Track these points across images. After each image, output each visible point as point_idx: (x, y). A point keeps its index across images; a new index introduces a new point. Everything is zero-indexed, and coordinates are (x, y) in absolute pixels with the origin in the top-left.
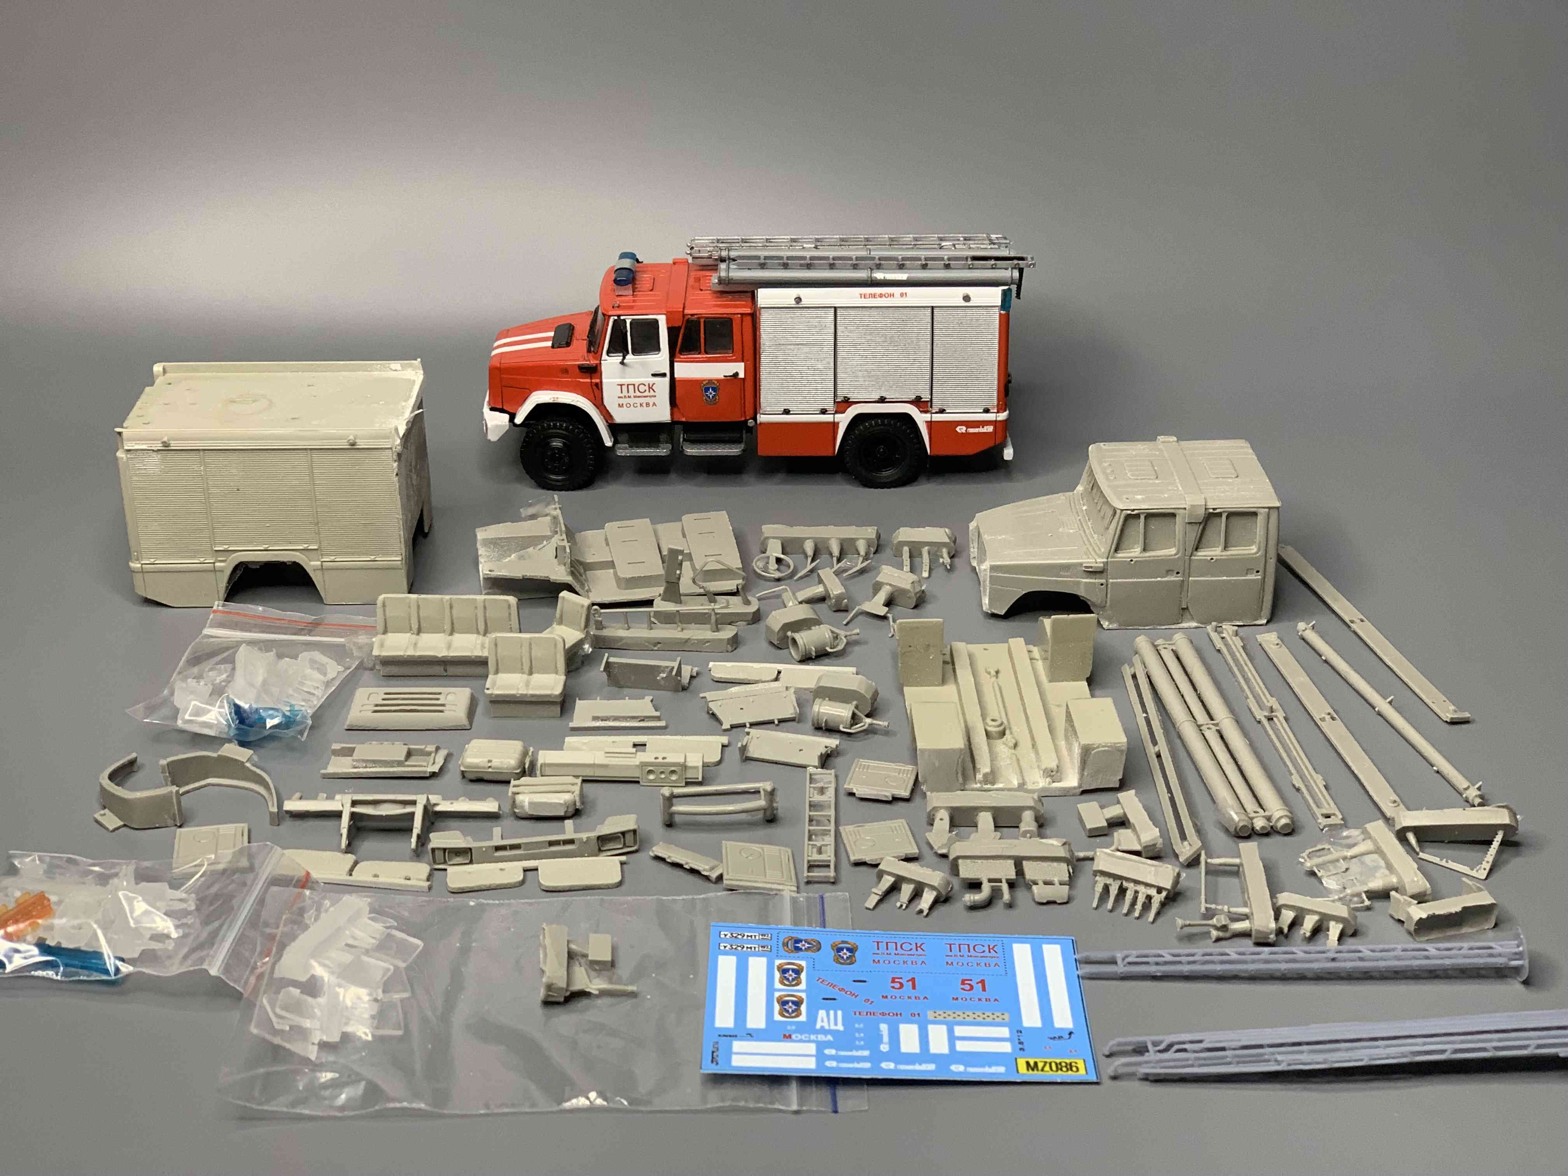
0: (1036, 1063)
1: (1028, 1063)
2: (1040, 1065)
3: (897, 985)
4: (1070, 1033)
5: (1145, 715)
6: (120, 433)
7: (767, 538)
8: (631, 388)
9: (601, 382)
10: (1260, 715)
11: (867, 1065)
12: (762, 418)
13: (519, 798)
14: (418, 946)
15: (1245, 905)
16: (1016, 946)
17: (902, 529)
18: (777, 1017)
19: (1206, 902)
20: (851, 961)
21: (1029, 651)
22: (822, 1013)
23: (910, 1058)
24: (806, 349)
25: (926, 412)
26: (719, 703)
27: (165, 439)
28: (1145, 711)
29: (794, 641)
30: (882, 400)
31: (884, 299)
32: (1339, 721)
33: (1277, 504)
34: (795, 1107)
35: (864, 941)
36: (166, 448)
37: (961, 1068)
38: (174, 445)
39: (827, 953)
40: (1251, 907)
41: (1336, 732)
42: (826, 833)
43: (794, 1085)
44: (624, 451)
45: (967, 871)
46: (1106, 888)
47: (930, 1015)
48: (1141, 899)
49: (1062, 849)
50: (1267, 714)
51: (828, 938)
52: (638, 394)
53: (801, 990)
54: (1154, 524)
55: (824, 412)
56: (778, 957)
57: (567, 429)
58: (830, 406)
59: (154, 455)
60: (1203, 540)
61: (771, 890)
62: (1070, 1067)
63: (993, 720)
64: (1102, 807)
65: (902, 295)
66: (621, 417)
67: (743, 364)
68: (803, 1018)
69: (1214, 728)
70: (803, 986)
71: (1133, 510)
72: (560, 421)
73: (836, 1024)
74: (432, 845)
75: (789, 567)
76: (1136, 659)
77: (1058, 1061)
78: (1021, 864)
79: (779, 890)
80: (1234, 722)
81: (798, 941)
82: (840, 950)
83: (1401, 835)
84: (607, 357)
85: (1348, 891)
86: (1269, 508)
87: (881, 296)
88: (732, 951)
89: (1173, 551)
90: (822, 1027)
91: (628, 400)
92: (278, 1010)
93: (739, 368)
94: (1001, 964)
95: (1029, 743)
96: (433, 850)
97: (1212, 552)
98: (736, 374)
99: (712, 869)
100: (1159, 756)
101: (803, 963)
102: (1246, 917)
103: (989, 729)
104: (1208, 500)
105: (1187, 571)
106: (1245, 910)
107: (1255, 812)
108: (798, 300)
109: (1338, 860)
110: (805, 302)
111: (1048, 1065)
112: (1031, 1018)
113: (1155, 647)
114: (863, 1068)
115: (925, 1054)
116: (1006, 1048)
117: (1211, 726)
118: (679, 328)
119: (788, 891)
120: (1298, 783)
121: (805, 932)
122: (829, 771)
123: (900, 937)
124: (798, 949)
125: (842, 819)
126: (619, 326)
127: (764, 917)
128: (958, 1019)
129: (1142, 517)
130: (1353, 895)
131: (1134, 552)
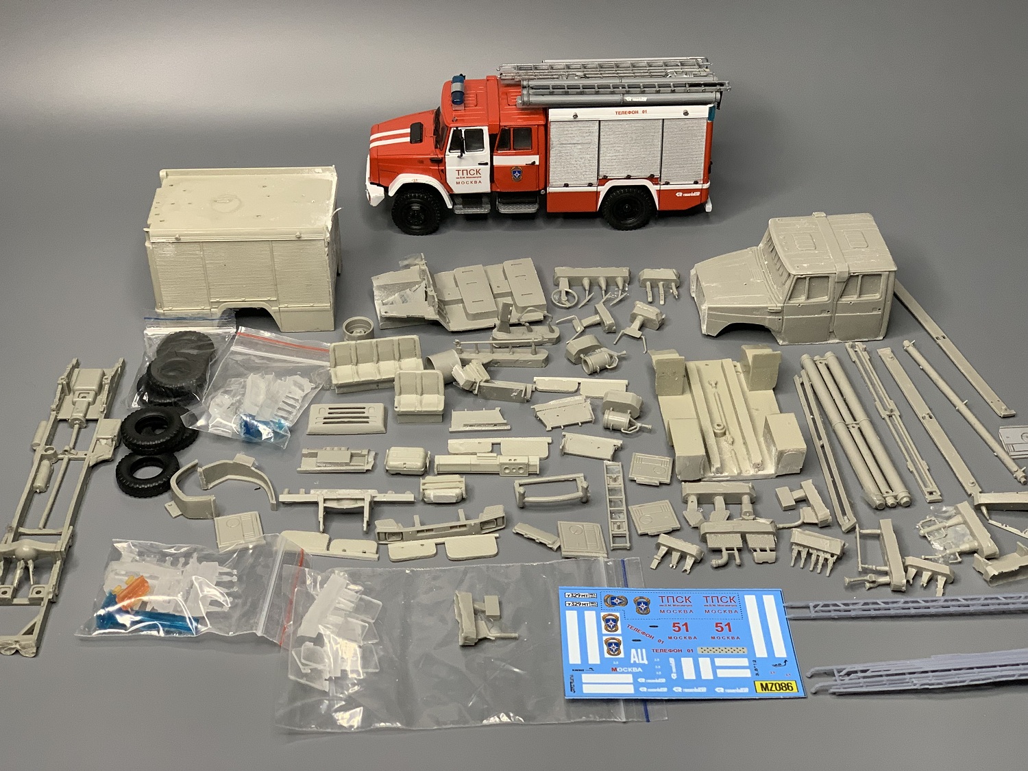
0: (766, 684)
1: (762, 684)
2: (770, 686)
3: (677, 629)
4: (785, 661)
5: (812, 417)
6: (147, 232)
7: (560, 277)
8: (465, 172)
9: (445, 168)
10: (884, 414)
11: (665, 690)
12: (550, 190)
13: (427, 492)
14: (379, 605)
15: (886, 565)
16: (747, 598)
17: (645, 270)
18: (607, 656)
19: (862, 564)
20: (647, 611)
21: (735, 366)
22: (633, 651)
23: (690, 684)
24: (579, 146)
25: (657, 184)
26: (544, 412)
27: (177, 236)
28: (812, 413)
29: (585, 362)
30: (629, 177)
31: (631, 114)
32: (934, 419)
33: (895, 269)
34: (624, 720)
35: (652, 595)
36: (178, 241)
37: (722, 690)
38: (183, 239)
39: (632, 606)
40: (890, 566)
41: (933, 426)
42: (621, 512)
43: (622, 703)
44: (460, 210)
45: (713, 543)
46: (799, 552)
47: (699, 651)
48: (821, 561)
49: (770, 526)
50: (889, 413)
51: (631, 595)
52: (469, 175)
53: (618, 634)
54: (814, 283)
55: (590, 185)
56: (603, 610)
57: (423, 198)
58: (594, 181)
59: (170, 245)
60: (845, 292)
61: (592, 557)
62: (788, 687)
63: (718, 425)
64: (791, 490)
65: (643, 112)
66: (457, 190)
67: (538, 156)
68: (622, 655)
69: (857, 427)
70: (619, 632)
71: (802, 275)
72: (418, 193)
73: (643, 659)
74: (378, 530)
75: (574, 297)
76: (803, 372)
77: (780, 682)
78: (745, 536)
79: (596, 557)
80: (869, 422)
81: (613, 598)
82: (639, 604)
83: (977, 508)
84: (449, 153)
85: (948, 552)
86: (889, 271)
87: (630, 112)
88: (575, 606)
89: (825, 298)
90: (635, 661)
91: (463, 180)
92: (303, 661)
93: (536, 159)
94: (739, 610)
95: (741, 441)
96: (378, 533)
97: (851, 298)
98: (534, 162)
99: (554, 543)
100: (823, 447)
101: (618, 614)
102: (886, 573)
103: (716, 431)
104: (850, 266)
105: (834, 309)
106: (886, 568)
107: (887, 492)
108: (576, 116)
109: (940, 529)
110: (580, 117)
111: (774, 686)
112: (761, 652)
113: (814, 362)
114: (662, 692)
115: (699, 681)
116: (747, 673)
117: (854, 425)
118: (497, 135)
119: (602, 556)
120: (912, 468)
121: (618, 592)
122: (617, 463)
123: (675, 592)
124: (614, 604)
125: (629, 502)
126: (457, 133)
127: (590, 581)
128: (717, 653)
129: (808, 279)
130: (951, 554)
131: (801, 300)
